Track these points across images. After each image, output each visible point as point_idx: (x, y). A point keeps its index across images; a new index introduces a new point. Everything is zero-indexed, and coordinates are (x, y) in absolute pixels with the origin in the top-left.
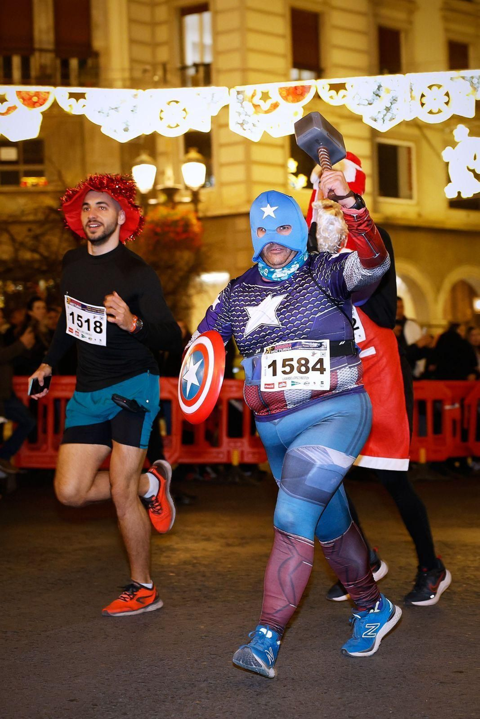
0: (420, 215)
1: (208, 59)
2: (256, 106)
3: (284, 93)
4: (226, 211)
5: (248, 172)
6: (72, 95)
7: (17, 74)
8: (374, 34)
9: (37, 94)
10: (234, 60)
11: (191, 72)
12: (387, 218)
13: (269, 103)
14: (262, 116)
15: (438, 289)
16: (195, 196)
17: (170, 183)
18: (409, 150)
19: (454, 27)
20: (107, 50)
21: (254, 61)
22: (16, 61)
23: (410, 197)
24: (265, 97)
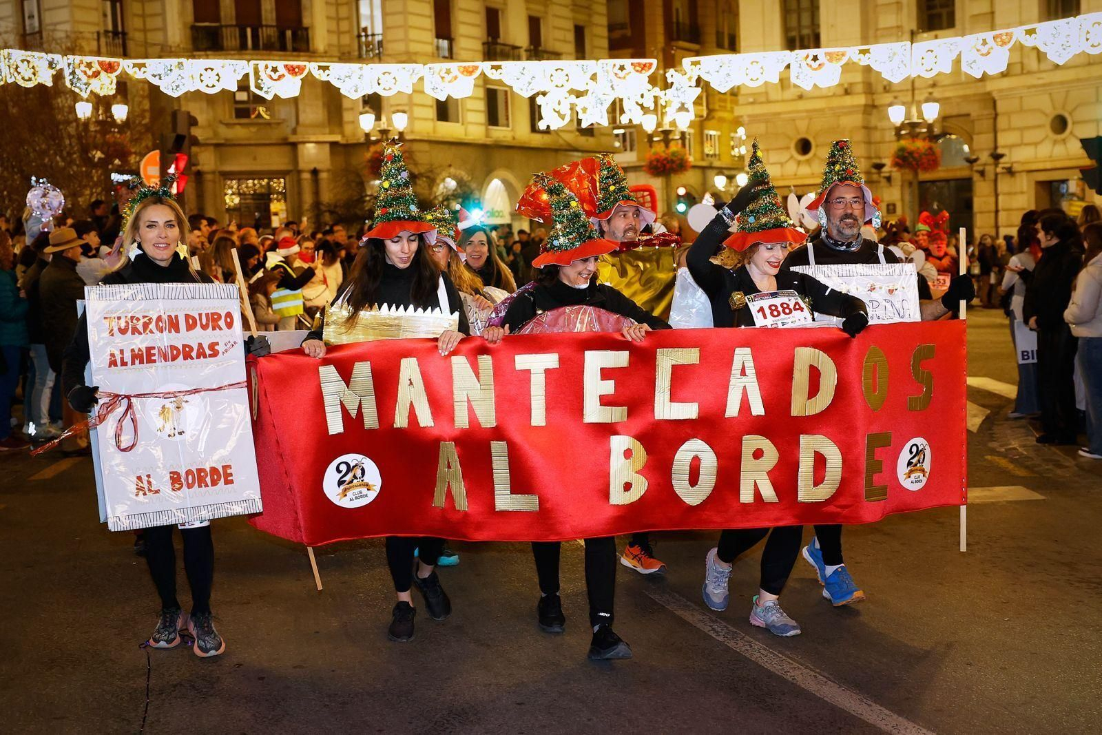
0: (514, 138)
1: (378, 31)
2: (442, 78)
3: (462, 69)
5: (411, 111)
6: (320, 68)
7: (250, 42)
8: (483, 13)
9: (298, 67)
13: (451, 75)
14: (446, 84)
17: (384, 126)
18: (505, 93)
19: (532, 6)
20: (313, 26)
23: (508, 126)
24: (448, 72)
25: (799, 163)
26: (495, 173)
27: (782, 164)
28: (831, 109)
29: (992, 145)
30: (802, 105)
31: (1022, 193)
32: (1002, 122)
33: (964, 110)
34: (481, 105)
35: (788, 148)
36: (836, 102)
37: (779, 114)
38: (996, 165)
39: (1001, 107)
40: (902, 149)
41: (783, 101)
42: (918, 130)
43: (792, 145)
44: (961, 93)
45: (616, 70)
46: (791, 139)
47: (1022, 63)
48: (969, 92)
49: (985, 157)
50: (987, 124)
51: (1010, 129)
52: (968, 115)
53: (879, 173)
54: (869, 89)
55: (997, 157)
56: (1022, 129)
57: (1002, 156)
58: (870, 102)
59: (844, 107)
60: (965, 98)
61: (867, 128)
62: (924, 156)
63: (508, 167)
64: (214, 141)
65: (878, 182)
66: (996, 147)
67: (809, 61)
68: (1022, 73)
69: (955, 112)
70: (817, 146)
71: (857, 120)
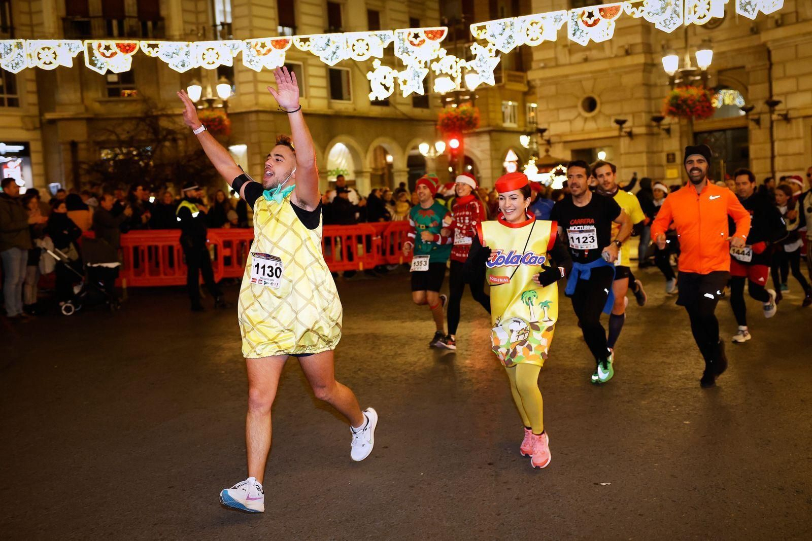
0: (355, 110)
1: (229, 20)
2: (258, 51)
3: (274, 44)
4: (244, 110)
5: (256, 87)
6: (149, 46)
7: (115, 31)
8: (325, 6)
9: (129, 45)
10: (244, 22)
11: (220, 28)
12: (336, 112)
13: (266, 49)
14: (261, 57)
15: (366, 152)
16: (225, 103)
17: (210, 96)
18: (348, 72)
19: (371, 2)
20: (169, 16)
21: (257, 22)
22: (115, 23)
23: (349, 99)
24: (263, 46)
25: (586, 119)
26: (339, 138)
27: (571, 121)
28: (613, 69)
29: (767, 95)
30: (587, 67)
31: (798, 138)
32: (777, 71)
33: (739, 63)
34: (323, 82)
35: (575, 107)
36: (618, 63)
37: (567, 76)
38: (772, 112)
39: (775, 57)
40: (676, 98)
41: (571, 64)
42: (692, 78)
43: (580, 104)
44: (736, 46)
45: (411, 38)
46: (578, 98)
47: (797, 12)
48: (744, 45)
49: (760, 106)
50: (762, 74)
51: (785, 77)
52: (743, 67)
53: (659, 126)
54: (648, 50)
55: (772, 104)
56: (797, 77)
57: (777, 103)
58: (649, 61)
59: (625, 67)
60: (740, 51)
61: (648, 85)
62: (697, 103)
63: (350, 133)
64: (86, 116)
65: (658, 134)
66: (771, 96)
67: (585, 18)
68: (797, 22)
69: (730, 65)
70: (601, 103)
71: (638, 77)
